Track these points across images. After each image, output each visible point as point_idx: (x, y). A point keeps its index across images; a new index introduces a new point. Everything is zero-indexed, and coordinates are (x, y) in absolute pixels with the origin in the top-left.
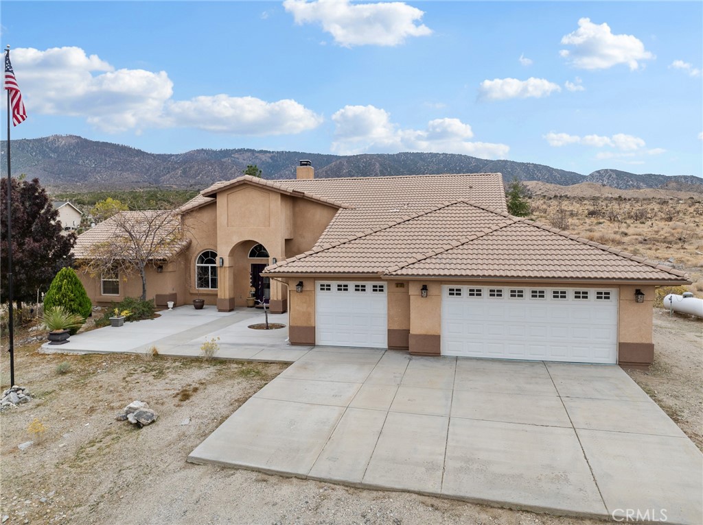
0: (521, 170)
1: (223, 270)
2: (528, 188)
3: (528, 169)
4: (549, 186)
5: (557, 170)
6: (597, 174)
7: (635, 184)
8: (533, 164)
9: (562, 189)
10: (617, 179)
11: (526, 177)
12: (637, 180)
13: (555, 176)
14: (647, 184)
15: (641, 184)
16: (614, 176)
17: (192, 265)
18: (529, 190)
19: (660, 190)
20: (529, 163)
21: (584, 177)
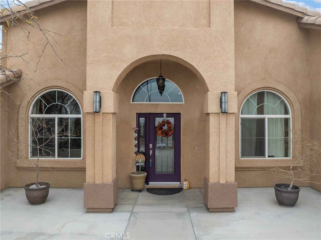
1: (99, 119)
17: (22, 115)
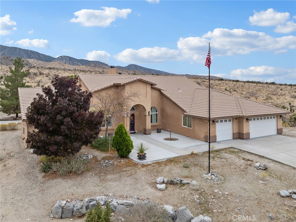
0: (24, 53)
2: (29, 62)
3: (28, 53)
4: (40, 62)
5: (42, 54)
6: (61, 58)
7: (77, 63)
8: (30, 50)
9: (46, 63)
10: (69, 60)
11: (26, 56)
12: (77, 62)
13: (41, 57)
14: (81, 63)
15: (79, 63)
16: (68, 59)
18: (30, 63)
19: (88, 67)
20: (28, 50)
21: (55, 58)
